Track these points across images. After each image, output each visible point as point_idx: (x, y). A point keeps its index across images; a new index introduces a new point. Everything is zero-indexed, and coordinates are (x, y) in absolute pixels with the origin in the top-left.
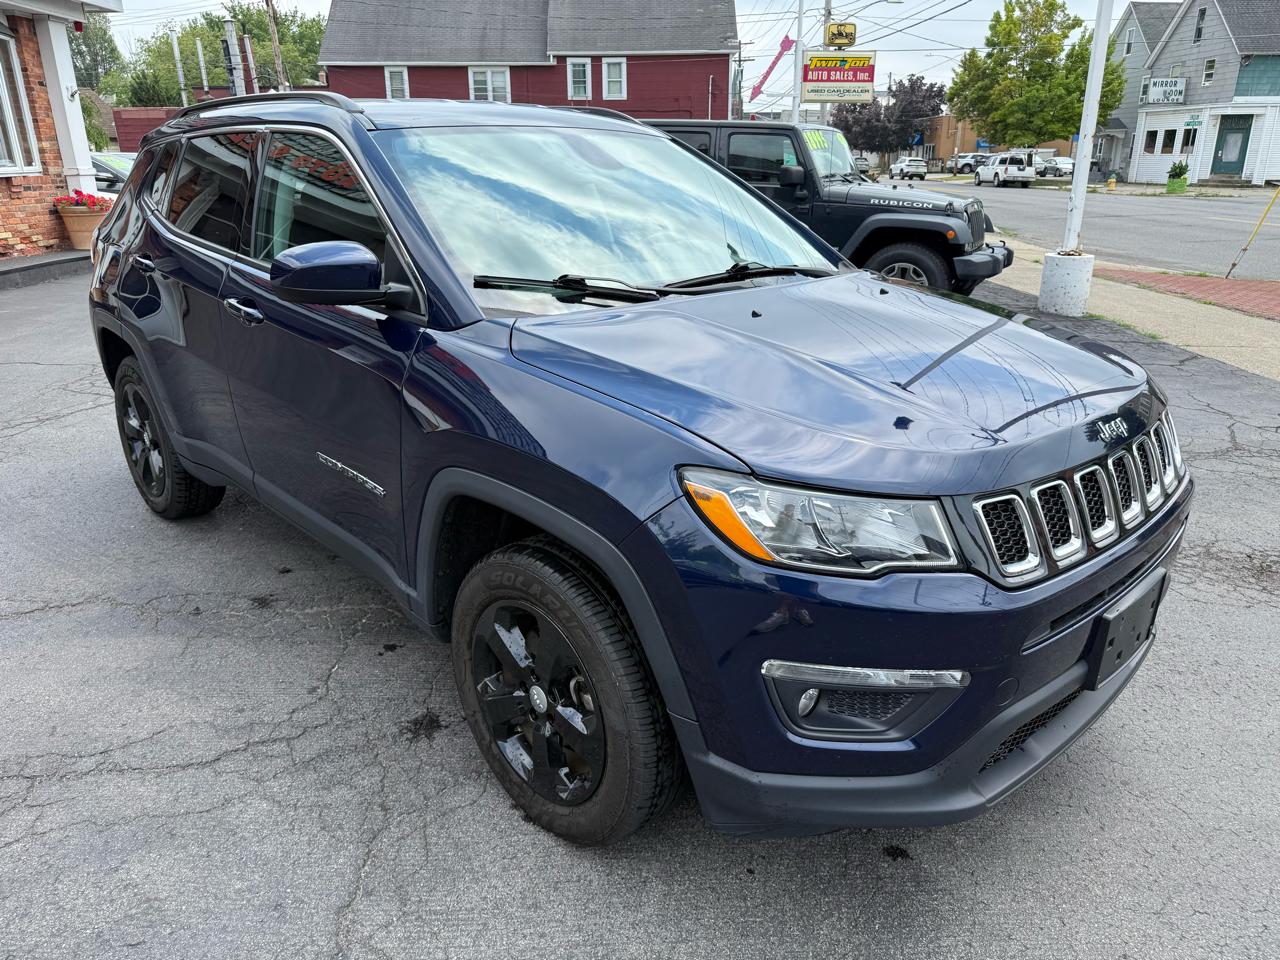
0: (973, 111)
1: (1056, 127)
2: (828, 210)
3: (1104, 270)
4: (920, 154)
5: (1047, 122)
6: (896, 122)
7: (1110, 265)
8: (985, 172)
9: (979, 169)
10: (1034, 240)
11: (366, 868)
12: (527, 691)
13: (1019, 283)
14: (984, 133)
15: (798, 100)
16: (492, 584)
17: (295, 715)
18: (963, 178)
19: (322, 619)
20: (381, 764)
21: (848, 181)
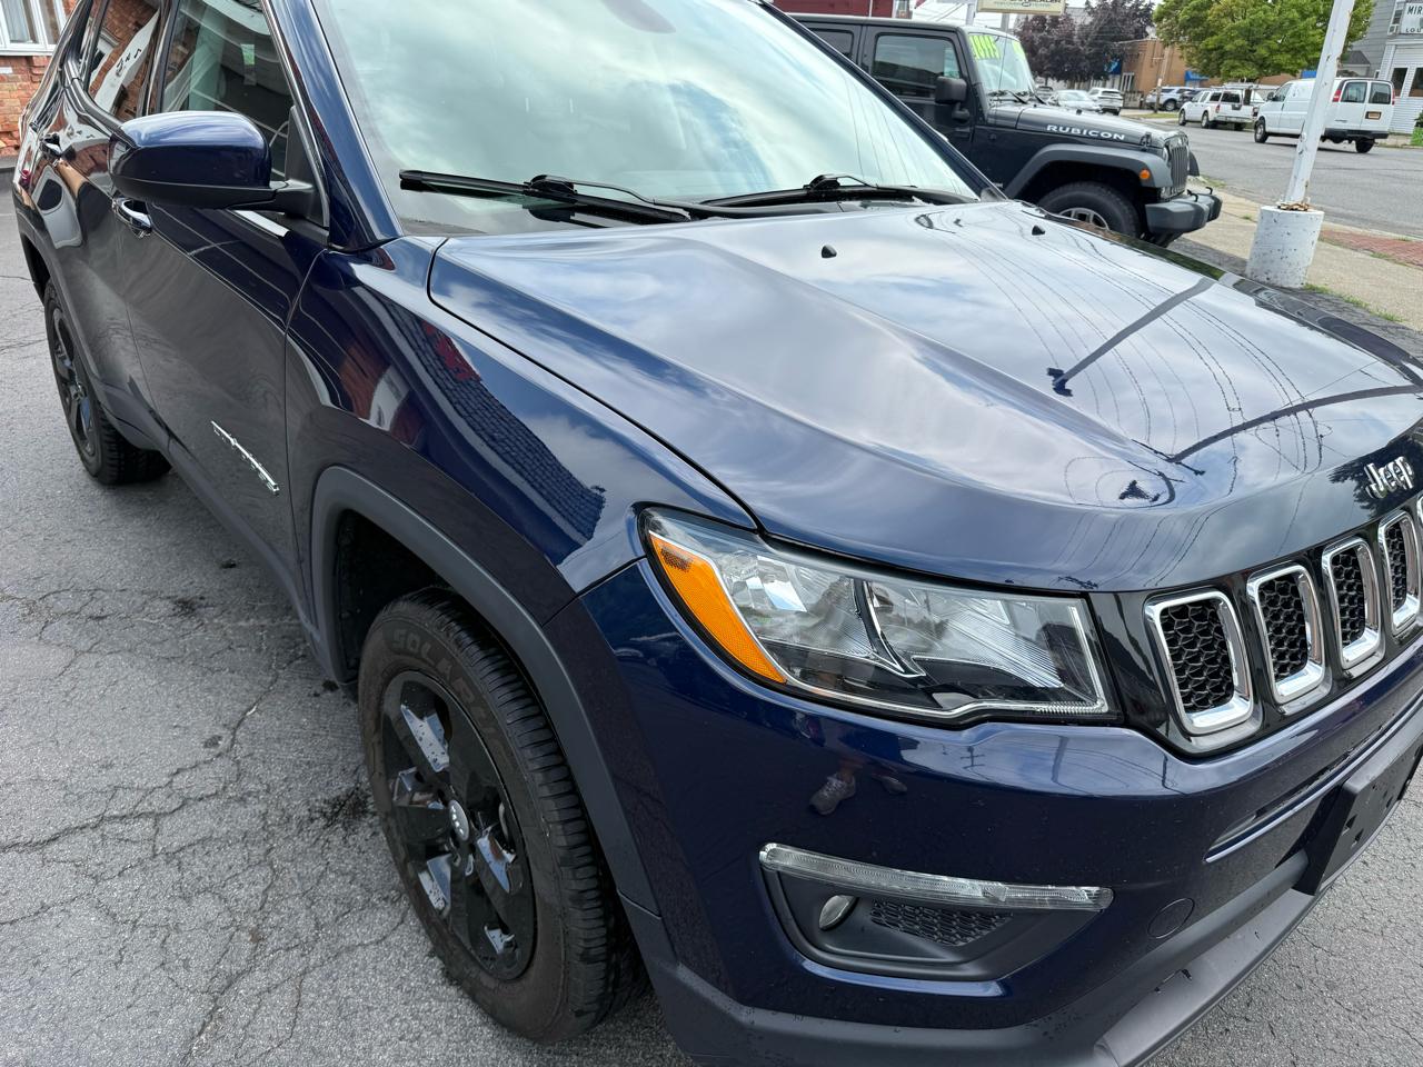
0: (1184, 35)
1: (1283, 58)
2: (992, 137)
3: (1331, 232)
4: (1117, 84)
5: (1272, 52)
6: (1091, 45)
7: (1338, 227)
8: (1192, 110)
9: (1185, 106)
10: (1245, 193)
11: (203, 1037)
12: (446, 804)
13: (1226, 244)
14: (1196, 62)
15: (974, 9)
16: (395, 645)
17: (177, 779)
18: (1165, 116)
19: (255, 636)
20: (271, 864)
21: (1021, 101)
